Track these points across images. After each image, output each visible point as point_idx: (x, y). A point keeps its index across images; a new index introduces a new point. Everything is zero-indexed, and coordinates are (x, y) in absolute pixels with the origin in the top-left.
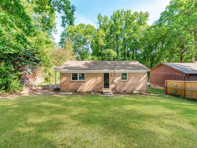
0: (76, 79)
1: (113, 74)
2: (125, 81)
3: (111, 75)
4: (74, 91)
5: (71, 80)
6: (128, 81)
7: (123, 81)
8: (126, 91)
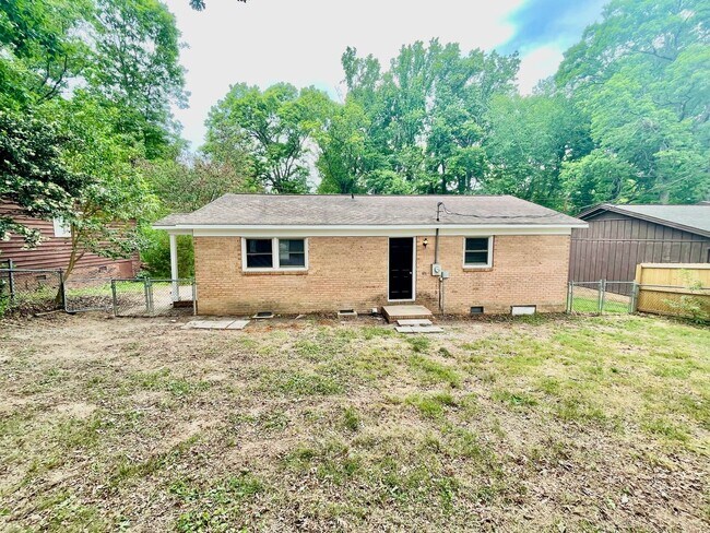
0: (268, 262)
1: (431, 243)
2: (481, 270)
3: (421, 244)
4: (259, 314)
5: (245, 268)
6: (491, 270)
7: (475, 271)
8: (482, 308)
